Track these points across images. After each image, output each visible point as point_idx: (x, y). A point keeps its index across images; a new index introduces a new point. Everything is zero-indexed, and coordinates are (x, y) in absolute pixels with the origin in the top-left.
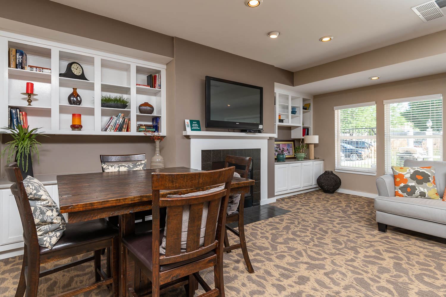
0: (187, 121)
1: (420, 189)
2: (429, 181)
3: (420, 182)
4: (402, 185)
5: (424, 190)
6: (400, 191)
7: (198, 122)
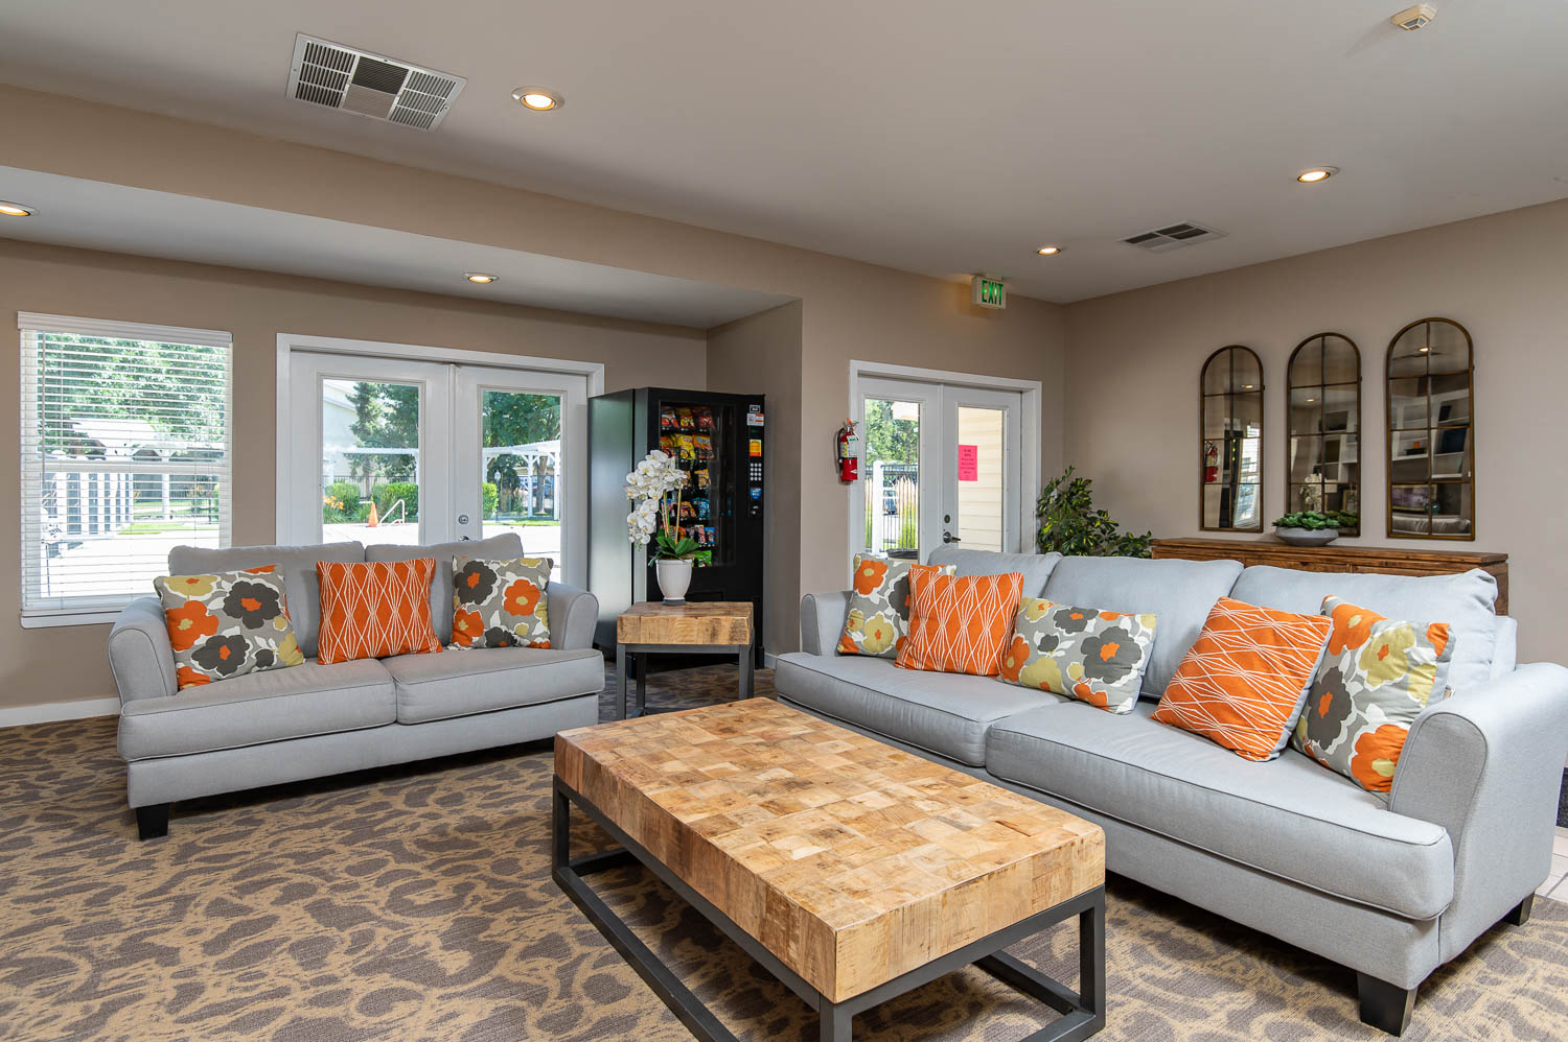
1: (259, 641)
2: (278, 612)
3: (253, 621)
4: (202, 640)
5: (268, 644)
6: (196, 663)
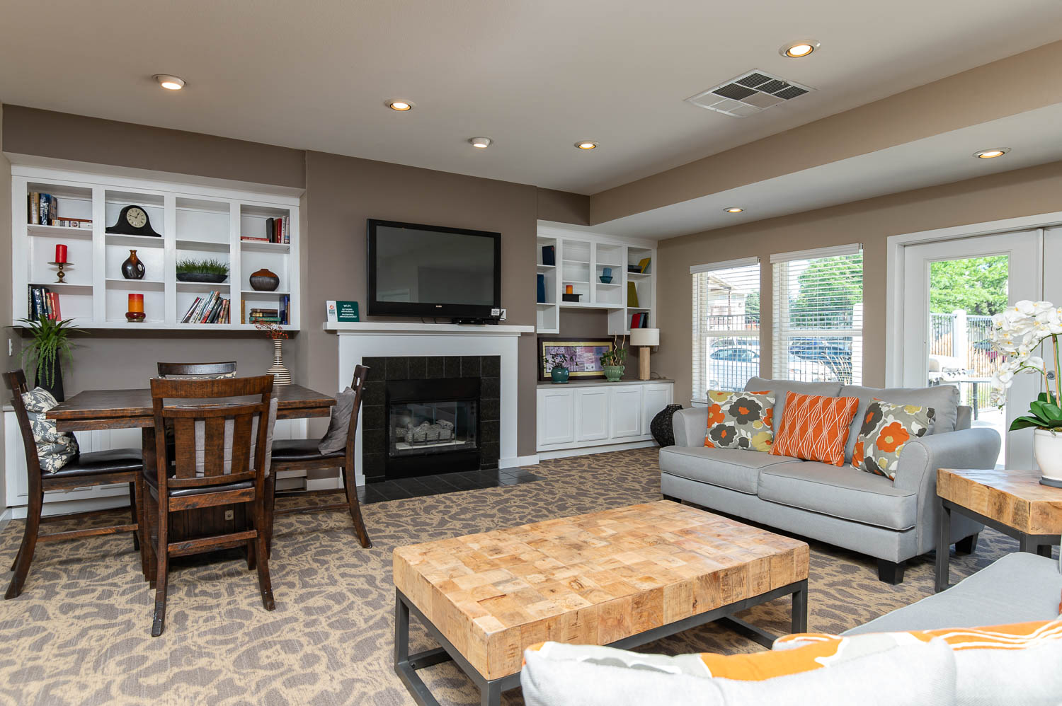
0: (331, 304)
1: (742, 432)
2: (758, 418)
3: (742, 420)
4: (715, 425)
5: (747, 434)
6: (710, 436)
7: (354, 306)
